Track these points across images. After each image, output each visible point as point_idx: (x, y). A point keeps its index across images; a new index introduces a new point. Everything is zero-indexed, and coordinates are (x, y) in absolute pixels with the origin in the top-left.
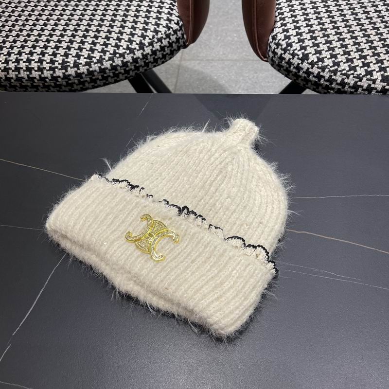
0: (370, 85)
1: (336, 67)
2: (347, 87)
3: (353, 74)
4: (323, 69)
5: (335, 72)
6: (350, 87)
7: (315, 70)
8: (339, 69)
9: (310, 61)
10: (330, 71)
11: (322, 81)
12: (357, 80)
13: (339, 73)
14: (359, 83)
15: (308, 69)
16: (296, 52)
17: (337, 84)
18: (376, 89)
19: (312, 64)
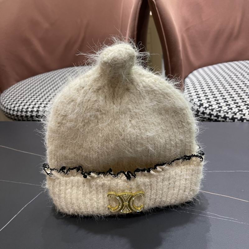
0: (242, 117)
1: (220, 109)
2: (228, 119)
3: (230, 112)
4: (212, 110)
5: (220, 111)
6: (230, 119)
7: (208, 111)
8: (222, 109)
9: (204, 106)
10: (217, 111)
11: (212, 117)
12: (233, 114)
13: (222, 112)
14: (235, 116)
15: (203, 111)
16: (196, 103)
17: (222, 118)
18: (246, 119)
19: (206, 108)
